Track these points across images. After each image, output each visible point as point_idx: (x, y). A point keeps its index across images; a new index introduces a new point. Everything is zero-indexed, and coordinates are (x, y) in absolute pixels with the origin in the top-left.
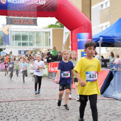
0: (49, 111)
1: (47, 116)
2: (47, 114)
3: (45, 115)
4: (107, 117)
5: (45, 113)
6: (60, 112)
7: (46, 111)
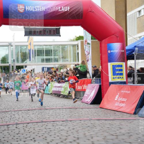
0: (72, 133)
1: (69, 137)
2: (69, 135)
3: (67, 136)
4: (139, 138)
5: (67, 134)
6: (84, 133)
7: (68, 132)
